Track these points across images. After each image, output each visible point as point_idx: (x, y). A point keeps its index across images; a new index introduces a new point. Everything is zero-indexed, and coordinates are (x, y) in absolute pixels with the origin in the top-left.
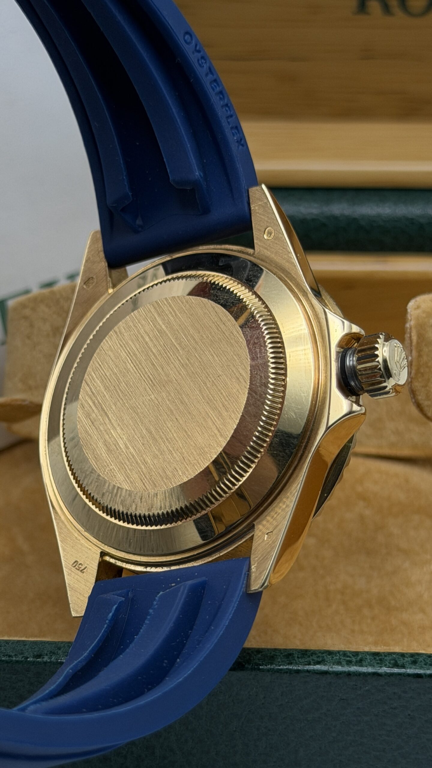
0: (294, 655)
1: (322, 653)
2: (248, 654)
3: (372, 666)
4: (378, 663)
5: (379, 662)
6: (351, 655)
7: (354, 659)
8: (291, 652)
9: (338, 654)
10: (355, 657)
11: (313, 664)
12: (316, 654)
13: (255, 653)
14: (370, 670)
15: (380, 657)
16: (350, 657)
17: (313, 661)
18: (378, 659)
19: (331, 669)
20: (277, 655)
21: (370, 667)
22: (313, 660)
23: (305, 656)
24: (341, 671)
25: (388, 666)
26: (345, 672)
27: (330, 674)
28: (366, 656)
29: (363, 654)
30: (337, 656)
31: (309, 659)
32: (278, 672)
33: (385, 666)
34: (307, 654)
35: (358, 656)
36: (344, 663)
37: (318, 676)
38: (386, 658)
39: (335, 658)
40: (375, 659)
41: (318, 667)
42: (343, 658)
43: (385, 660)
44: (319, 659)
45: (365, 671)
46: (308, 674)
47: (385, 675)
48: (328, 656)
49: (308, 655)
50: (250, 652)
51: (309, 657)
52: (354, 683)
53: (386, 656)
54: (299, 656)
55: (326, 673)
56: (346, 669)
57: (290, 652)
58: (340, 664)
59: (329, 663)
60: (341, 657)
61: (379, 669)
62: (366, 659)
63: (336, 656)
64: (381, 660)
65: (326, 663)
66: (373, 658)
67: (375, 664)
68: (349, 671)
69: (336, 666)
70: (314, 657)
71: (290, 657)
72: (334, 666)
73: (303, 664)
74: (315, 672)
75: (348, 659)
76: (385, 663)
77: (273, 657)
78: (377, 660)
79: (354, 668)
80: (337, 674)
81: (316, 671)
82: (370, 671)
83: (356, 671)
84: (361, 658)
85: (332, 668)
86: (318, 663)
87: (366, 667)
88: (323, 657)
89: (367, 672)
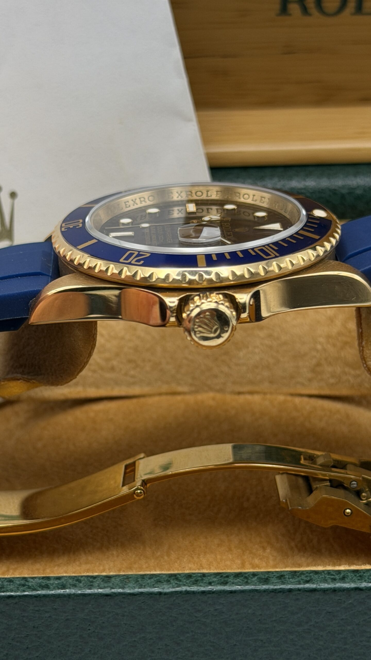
0: (286, 576)
1: (310, 573)
2: (246, 577)
3: (354, 582)
4: (359, 580)
5: (359, 578)
6: (334, 574)
7: (337, 577)
8: (283, 574)
9: (323, 574)
10: (339, 575)
11: (302, 583)
12: (304, 574)
13: (251, 576)
14: (353, 585)
15: (360, 574)
16: (334, 575)
17: (303, 581)
18: (358, 575)
19: (318, 587)
20: (270, 577)
21: (352, 583)
22: (302, 579)
23: (295, 577)
24: (327, 588)
25: (367, 582)
26: (331, 589)
27: (318, 591)
28: (348, 574)
29: (345, 572)
30: (323, 575)
31: (298, 579)
32: (273, 592)
33: (365, 581)
34: (296, 575)
35: (340, 574)
36: (330, 580)
37: (308, 594)
38: (364, 574)
39: (321, 577)
40: (355, 575)
41: (307, 586)
42: (328, 577)
43: (364, 576)
44: (307, 579)
45: (349, 587)
46: (299, 592)
47: (366, 589)
48: (314, 575)
49: (298, 575)
50: (246, 575)
51: (298, 577)
52: (339, 598)
53: (364, 573)
54: (290, 577)
55: (314, 590)
56: (331, 586)
57: (281, 574)
58: (325, 581)
59: (316, 581)
60: (326, 576)
61: (361, 585)
62: (348, 576)
63: (321, 575)
64: (360, 576)
65: (313, 581)
66: (354, 575)
67: (356, 580)
68: (334, 588)
69: (323, 584)
70: (303, 577)
71: (282, 578)
72: (321, 584)
73: (294, 583)
74: (305, 591)
75: (333, 577)
76: (365, 579)
77: (267, 579)
78: (358, 577)
79: (338, 585)
80: (325, 591)
81: (306, 589)
82: (353, 587)
83: (341, 588)
84: (343, 575)
85: (319, 585)
86: (307, 582)
87: (349, 583)
88: (311, 576)
89: (350, 588)
